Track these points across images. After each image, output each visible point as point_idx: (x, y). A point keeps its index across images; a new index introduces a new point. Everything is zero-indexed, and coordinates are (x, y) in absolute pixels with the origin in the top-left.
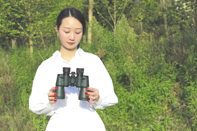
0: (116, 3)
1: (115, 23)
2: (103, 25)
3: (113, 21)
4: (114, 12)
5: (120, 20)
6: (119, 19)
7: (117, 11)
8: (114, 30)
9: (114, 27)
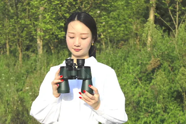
0: (178, 2)
1: (176, 26)
2: (162, 29)
3: (175, 24)
4: (176, 13)
5: (184, 23)
6: (182, 21)
7: (180, 12)
8: (176, 35)
9: (175, 32)
